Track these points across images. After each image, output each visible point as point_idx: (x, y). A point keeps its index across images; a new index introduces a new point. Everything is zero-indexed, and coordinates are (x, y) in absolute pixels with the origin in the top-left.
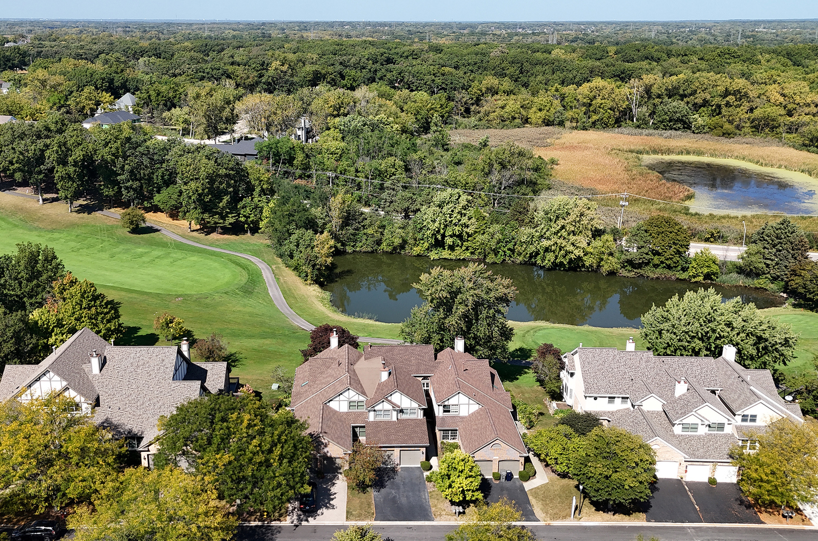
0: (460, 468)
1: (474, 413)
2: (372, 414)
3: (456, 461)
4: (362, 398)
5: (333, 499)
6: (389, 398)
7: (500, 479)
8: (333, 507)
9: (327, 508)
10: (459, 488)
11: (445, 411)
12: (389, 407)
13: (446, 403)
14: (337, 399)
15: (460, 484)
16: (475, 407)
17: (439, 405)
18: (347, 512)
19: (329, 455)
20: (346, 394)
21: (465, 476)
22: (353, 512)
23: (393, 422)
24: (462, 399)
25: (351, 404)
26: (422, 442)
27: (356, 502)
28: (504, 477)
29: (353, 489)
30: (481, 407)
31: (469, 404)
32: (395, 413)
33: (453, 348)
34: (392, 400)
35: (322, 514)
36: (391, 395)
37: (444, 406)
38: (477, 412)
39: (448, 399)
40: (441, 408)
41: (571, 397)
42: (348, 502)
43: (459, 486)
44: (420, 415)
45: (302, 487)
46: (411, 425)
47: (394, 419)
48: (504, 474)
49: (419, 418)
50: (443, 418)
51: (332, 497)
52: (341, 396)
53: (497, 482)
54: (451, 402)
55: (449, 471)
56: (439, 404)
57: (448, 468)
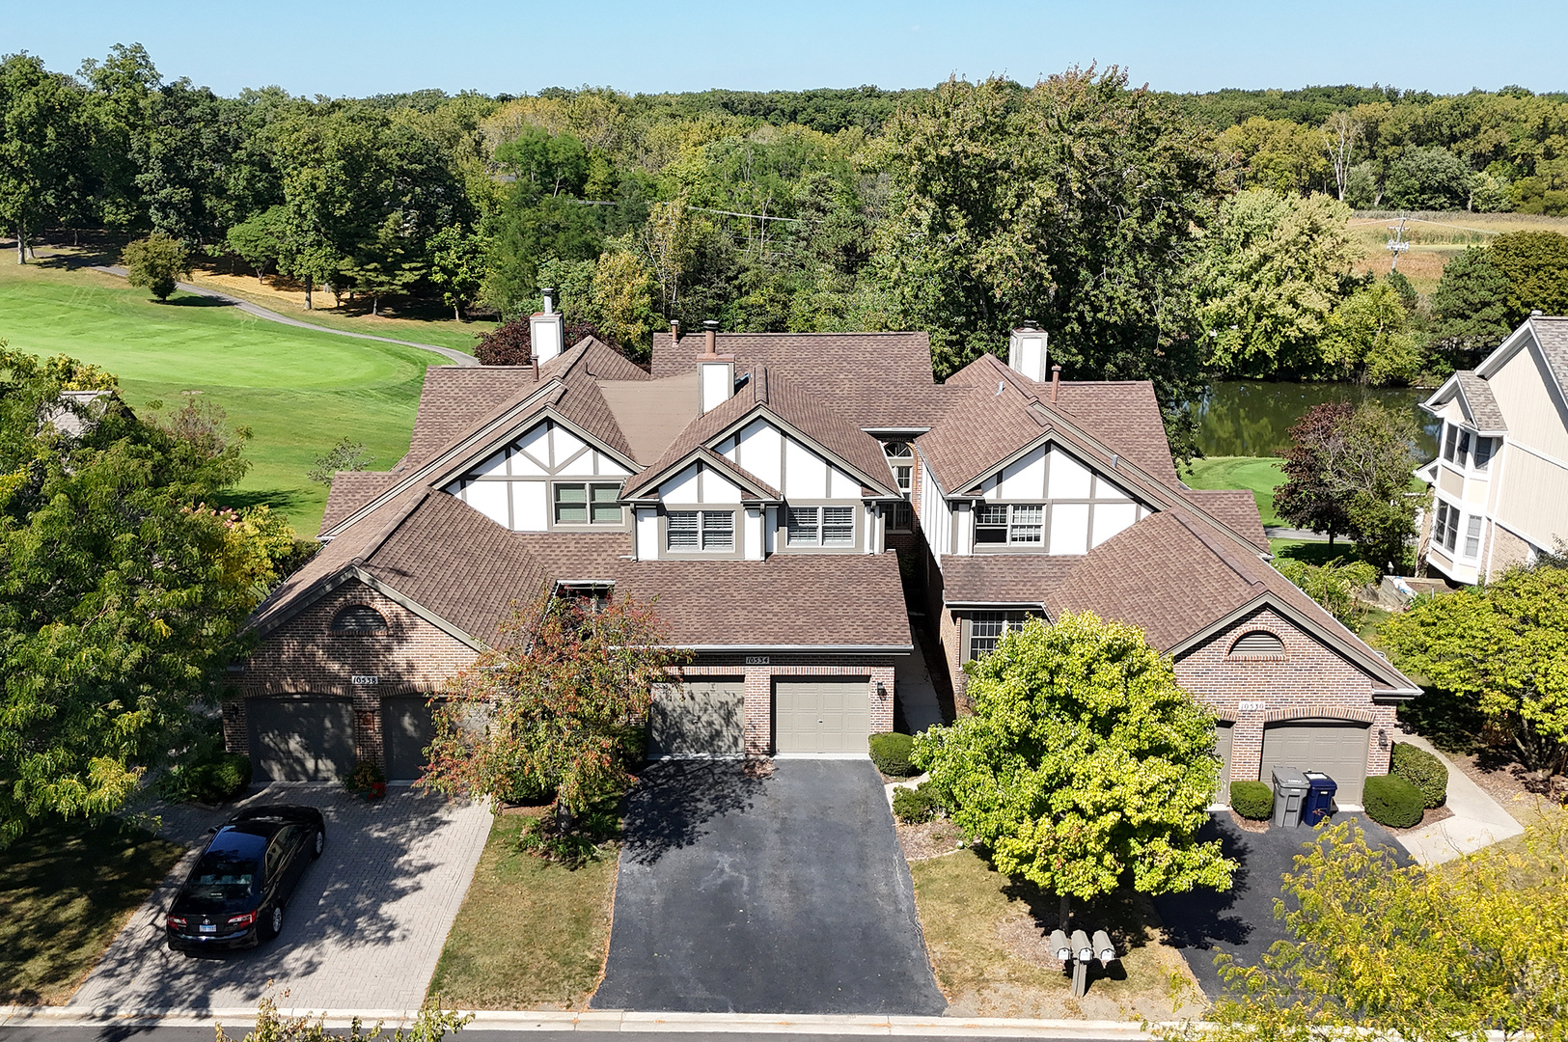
0: (1102, 699)
1: (1117, 539)
2: (650, 528)
3: (1075, 663)
4: (609, 470)
5: (401, 893)
6: (730, 455)
7: (1270, 815)
8: (386, 933)
9: (350, 933)
10: (1100, 810)
11: (981, 536)
12: (730, 496)
13: (990, 496)
14: (500, 470)
15: (1110, 786)
16: (1119, 517)
17: (954, 505)
18: (448, 957)
19: (418, 682)
20: (538, 447)
21: (1134, 745)
22: (483, 961)
23: (747, 564)
24: (1065, 476)
25: (567, 497)
26: (879, 635)
27: (516, 907)
28: (1297, 804)
29: (522, 847)
30: (1145, 513)
31: (1092, 502)
32: (753, 525)
33: (1005, 360)
34: (746, 465)
35: (311, 967)
36: (737, 438)
37: (982, 509)
38: (1130, 533)
39: (1000, 477)
40: (966, 518)
41: (1470, 551)
42: (464, 910)
43: (1104, 797)
44: (870, 535)
45: (81, 770)
46: (829, 576)
47: (753, 552)
48: (1298, 785)
49: (867, 550)
50: (973, 565)
51: (402, 883)
52: (517, 458)
53: (1261, 829)
54: (1014, 489)
55: (1034, 717)
56: (957, 495)
57: (1030, 697)
